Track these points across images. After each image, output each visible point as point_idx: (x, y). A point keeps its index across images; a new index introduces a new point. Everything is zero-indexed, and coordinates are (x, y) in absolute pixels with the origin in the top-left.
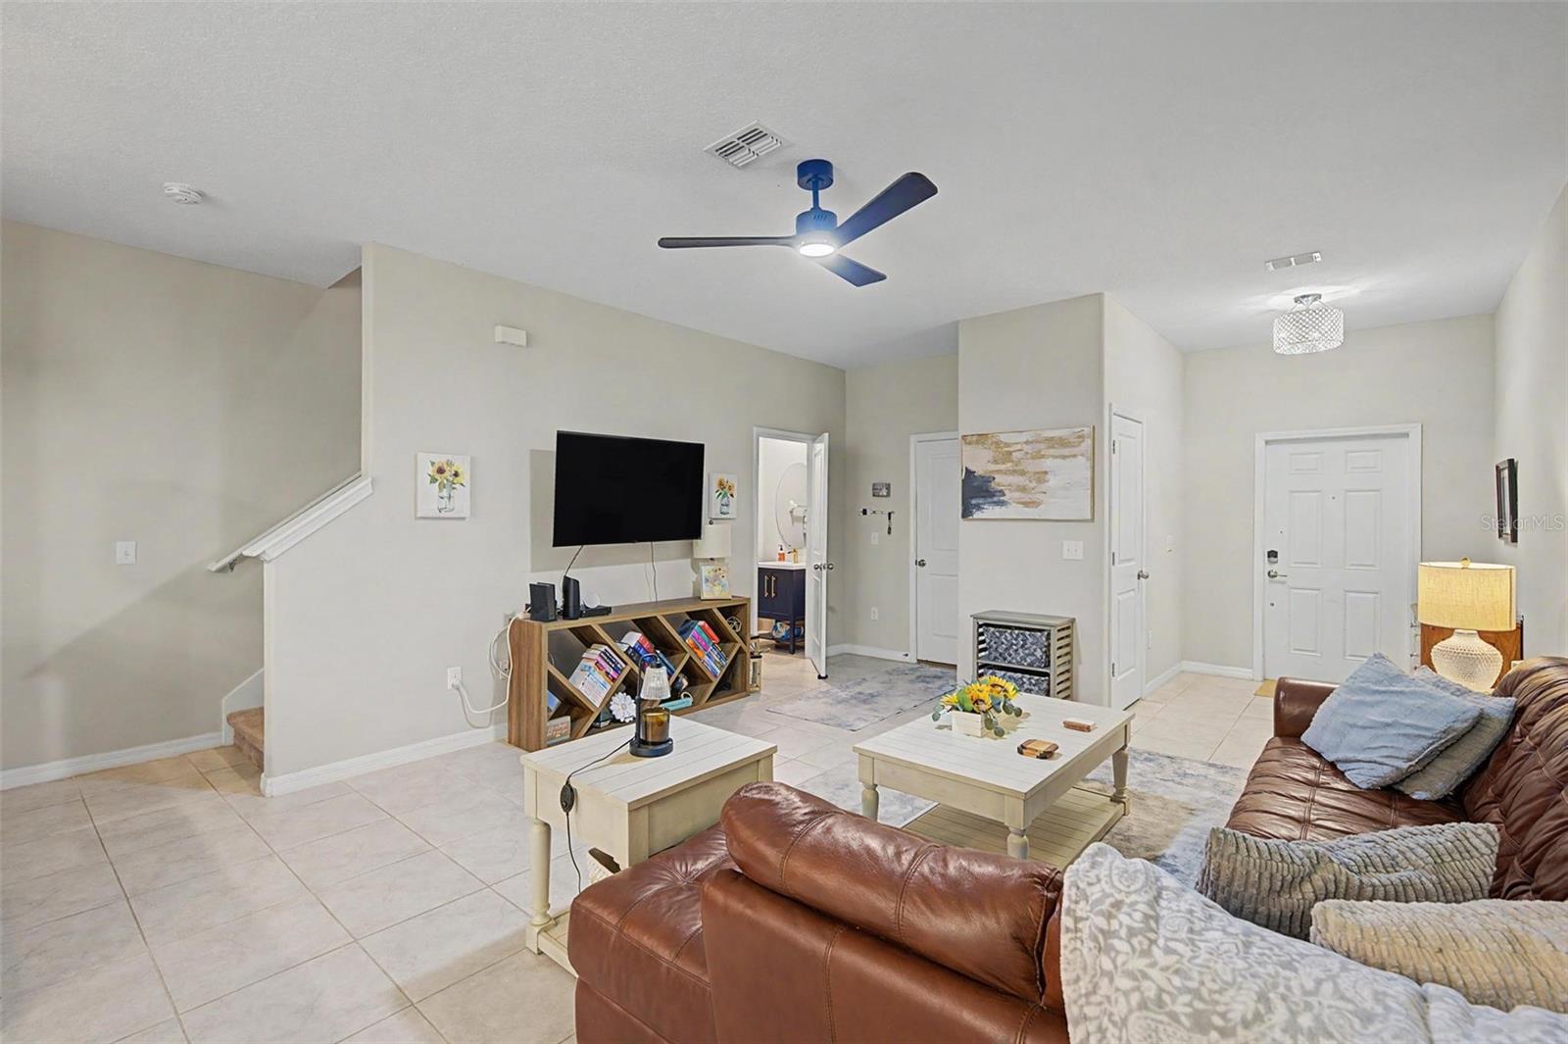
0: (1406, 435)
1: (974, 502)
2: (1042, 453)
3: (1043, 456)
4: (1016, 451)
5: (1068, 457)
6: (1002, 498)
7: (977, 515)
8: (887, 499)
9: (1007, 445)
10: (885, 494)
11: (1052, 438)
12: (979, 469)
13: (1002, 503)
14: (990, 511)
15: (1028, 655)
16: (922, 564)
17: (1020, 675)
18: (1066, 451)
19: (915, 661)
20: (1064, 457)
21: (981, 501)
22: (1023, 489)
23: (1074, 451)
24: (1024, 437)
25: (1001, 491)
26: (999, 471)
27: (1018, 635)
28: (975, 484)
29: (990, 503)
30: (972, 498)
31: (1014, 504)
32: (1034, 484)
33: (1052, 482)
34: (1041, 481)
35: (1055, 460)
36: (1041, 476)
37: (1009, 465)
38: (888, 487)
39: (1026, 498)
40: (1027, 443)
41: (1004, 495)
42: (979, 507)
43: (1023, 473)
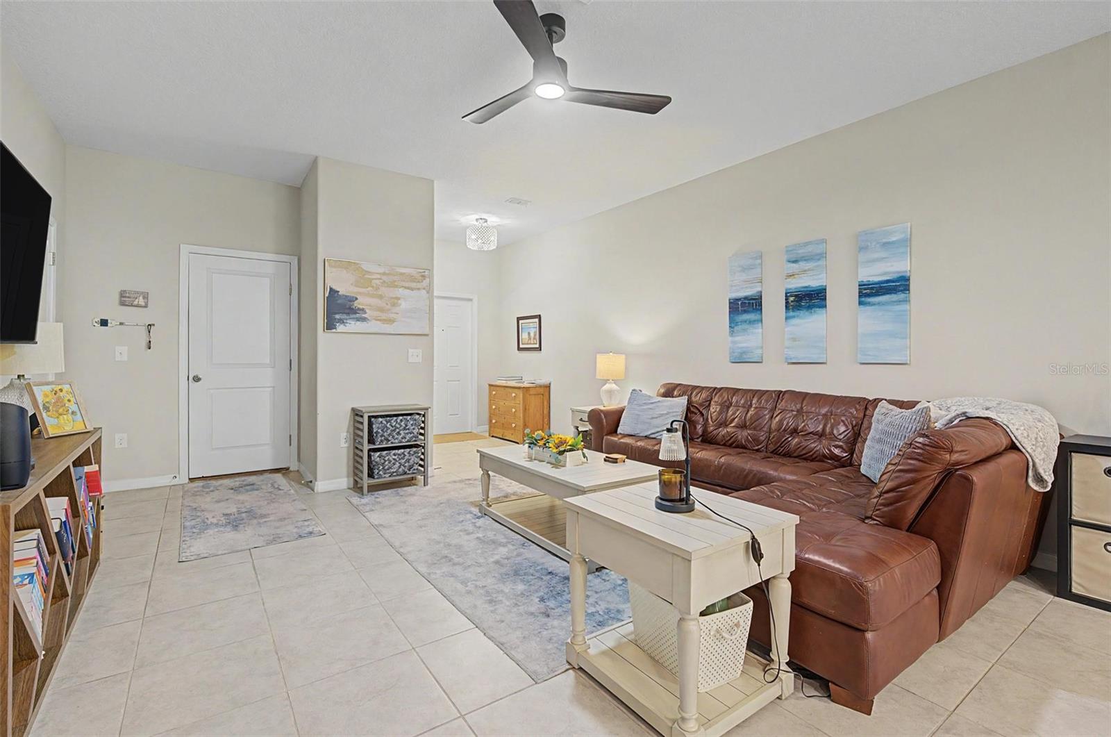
0: (471, 300)
1: (337, 316)
2: (396, 283)
3: (396, 286)
4: (376, 279)
5: (415, 289)
6: (363, 315)
7: (340, 328)
8: (145, 309)
9: (369, 272)
10: (143, 304)
11: (404, 273)
12: (342, 290)
13: (364, 319)
14: (352, 326)
15: (407, 433)
16: (197, 379)
17: (402, 451)
18: (413, 285)
19: (187, 480)
20: (412, 289)
21: (344, 316)
22: (381, 310)
23: (419, 285)
24: (381, 270)
25: (363, 310)
26: (360, 293)
27: (401, 420)
28: (339, 302)
29: (353, 318)
30: (336, 313)
31: (374, 321)
32: (389, 307)
33: (404, 305)
34: (394, 305)
35: (405, 290)
36: (395, 302)
37: (370, 289)
38: (146, 296)
39: (384, 316)
40: (384, 274)
41: (365, 313)
42: (342, 321)
43: (381, 297)
